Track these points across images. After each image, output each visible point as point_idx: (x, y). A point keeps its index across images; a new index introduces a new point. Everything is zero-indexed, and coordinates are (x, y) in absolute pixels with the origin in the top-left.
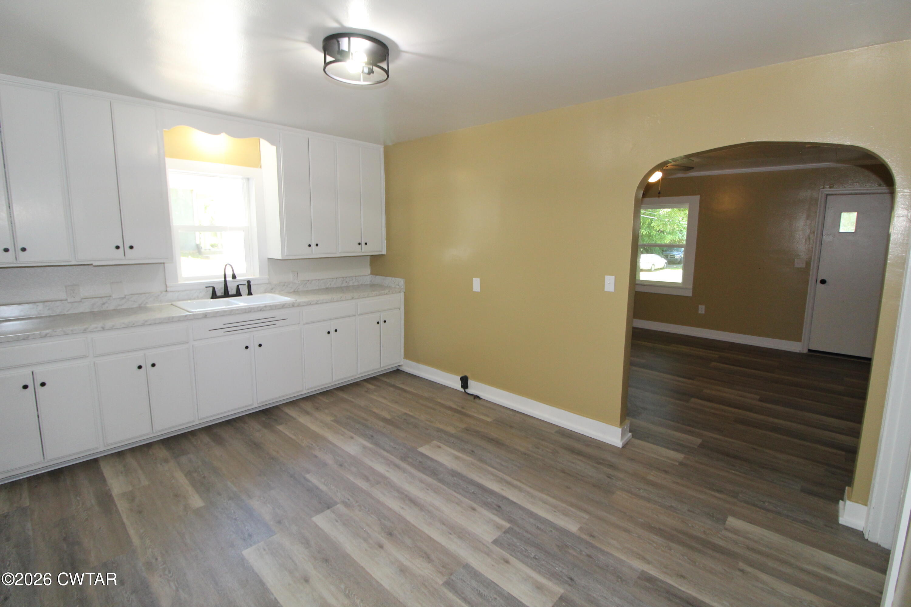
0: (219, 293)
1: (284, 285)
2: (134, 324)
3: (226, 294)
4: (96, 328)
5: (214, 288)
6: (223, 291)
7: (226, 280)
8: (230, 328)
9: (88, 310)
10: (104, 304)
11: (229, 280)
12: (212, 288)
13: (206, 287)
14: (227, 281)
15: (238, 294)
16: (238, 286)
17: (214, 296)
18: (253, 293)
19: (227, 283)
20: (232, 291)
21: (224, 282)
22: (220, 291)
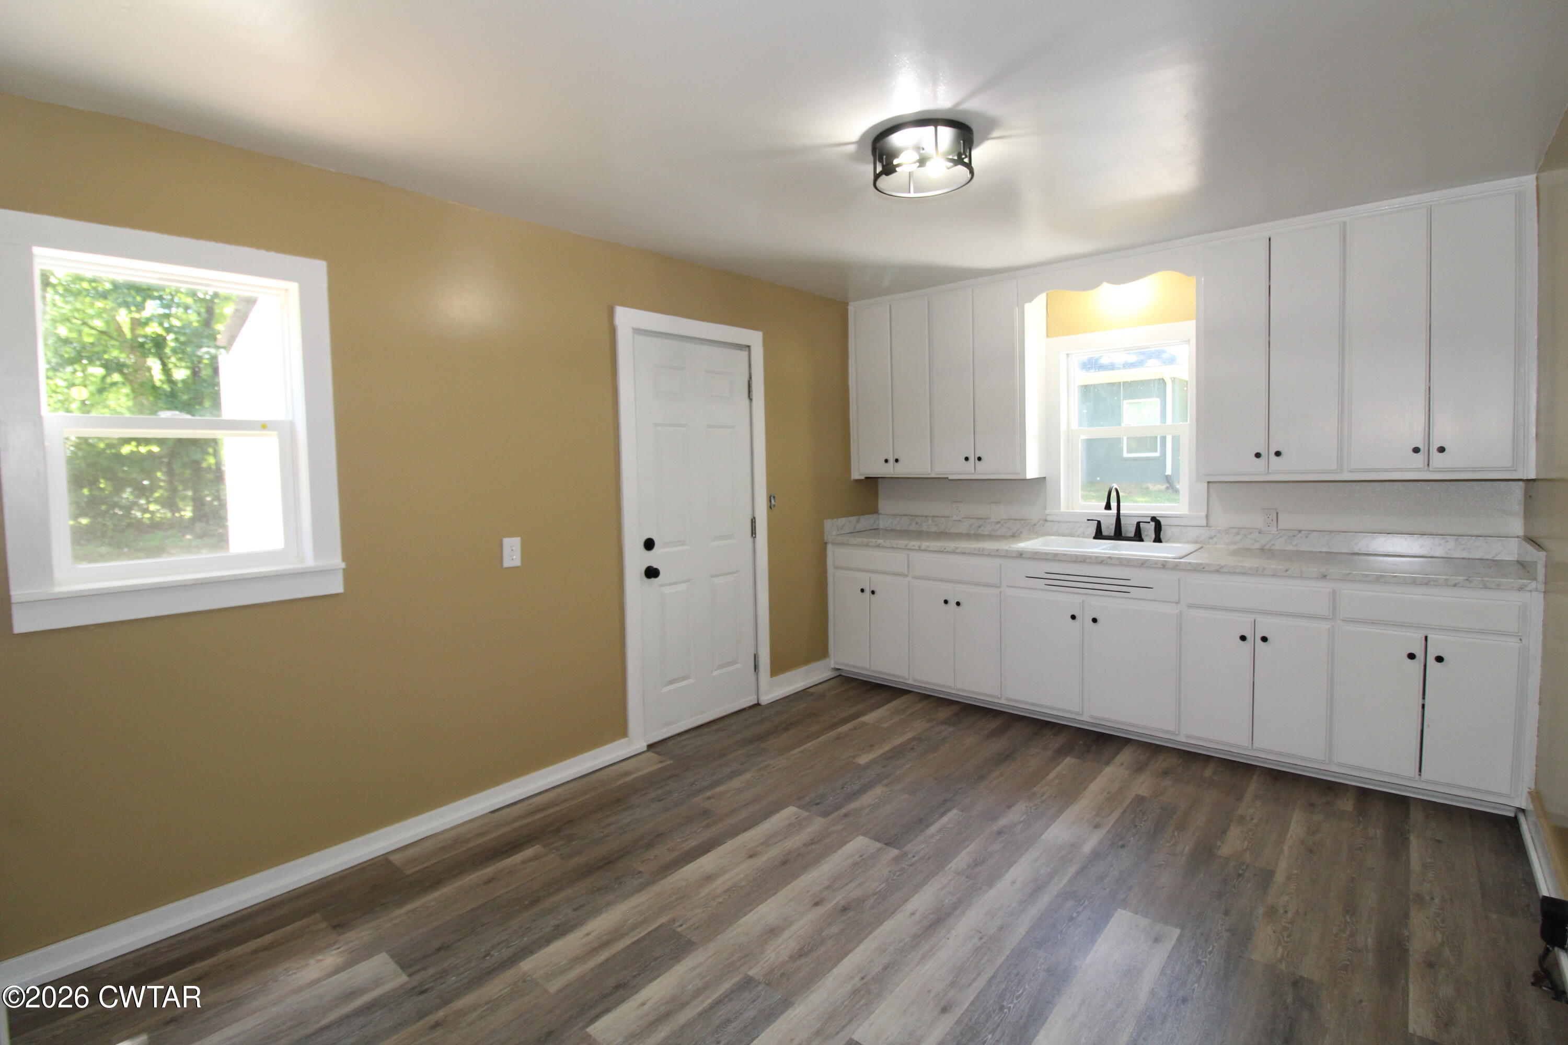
0: (1105, 532)
1: (1238, 534)
2: (945, 549)
3: (1118, 535)
4: (914, 546)
5: (1099, 523)
6: (1113, 527)
7: (1120, 513)
8: (1056, 581)
9: (965, 532)
10: (980, 527)
11: (1123, 513)
12: (1096, 522)
13: (1088, 520)
14: (1121, 515)
15: (1138, 536)
16: (1138, 524)
17: (1099, 535)
18: (1162, 540)
19: (1121, 517)
20: (1130, 530)
21: (1116, 515)
22: (1109, 527)
